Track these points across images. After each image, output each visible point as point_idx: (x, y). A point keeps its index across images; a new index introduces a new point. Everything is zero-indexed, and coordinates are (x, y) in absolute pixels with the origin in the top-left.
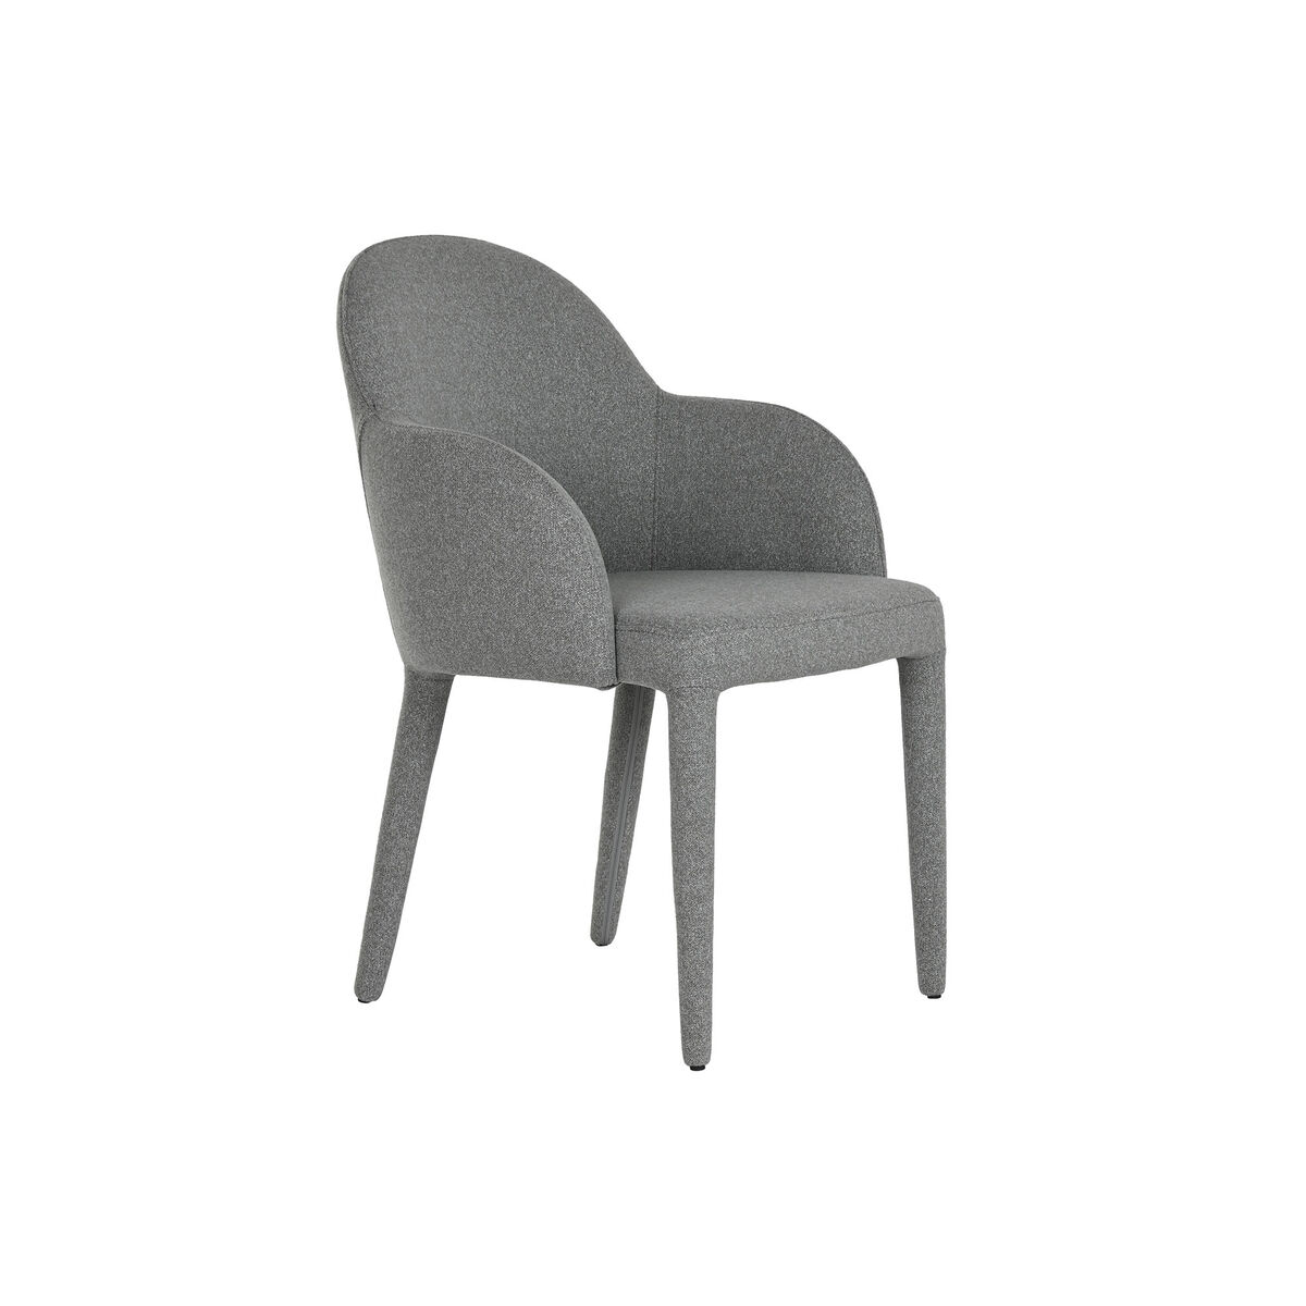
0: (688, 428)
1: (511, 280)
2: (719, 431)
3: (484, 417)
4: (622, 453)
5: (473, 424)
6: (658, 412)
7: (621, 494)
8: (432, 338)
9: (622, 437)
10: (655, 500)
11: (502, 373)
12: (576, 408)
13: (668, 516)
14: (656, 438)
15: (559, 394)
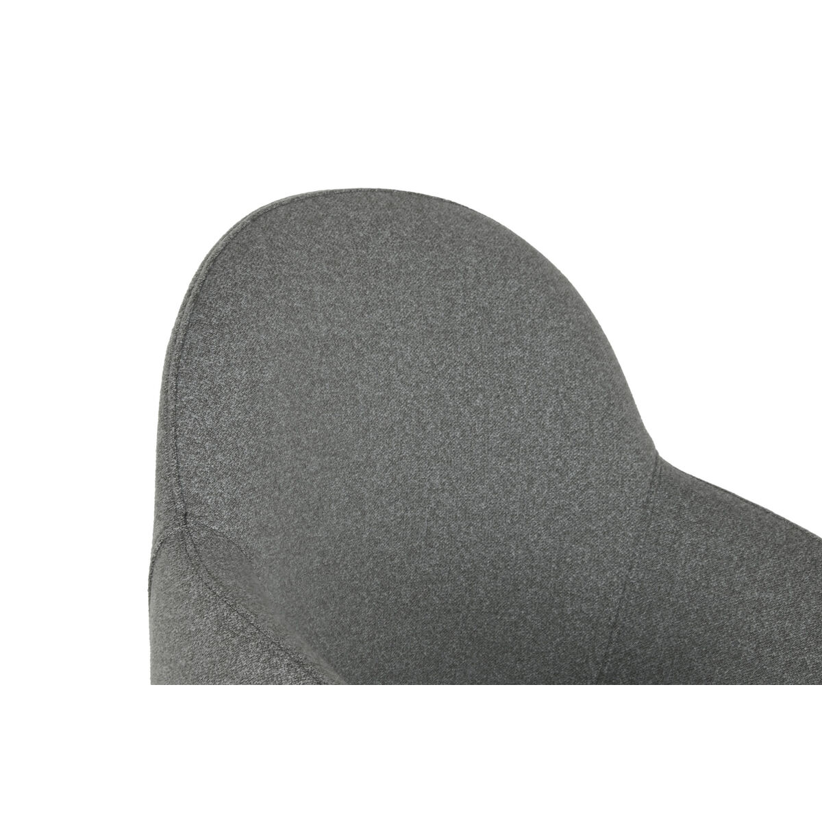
0: (687, 539)
1: (478, 278)
2: (730, 559)
3: (384, 500)
4: (583, 554)
5: (364, 514)
6: (648, 501)
7: (569, 610)
8: (322, 381)
9: (588, 531)
10: (614, 626)
11: (430, 427)
12: (531, 481)
13: (628, 654)
14: (637, 538)
15: (510, 460)
